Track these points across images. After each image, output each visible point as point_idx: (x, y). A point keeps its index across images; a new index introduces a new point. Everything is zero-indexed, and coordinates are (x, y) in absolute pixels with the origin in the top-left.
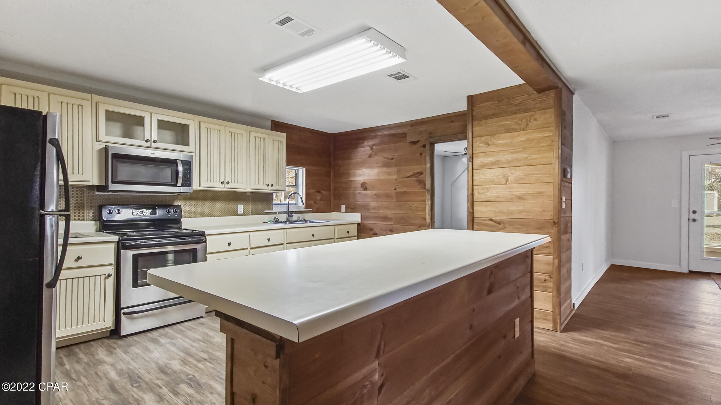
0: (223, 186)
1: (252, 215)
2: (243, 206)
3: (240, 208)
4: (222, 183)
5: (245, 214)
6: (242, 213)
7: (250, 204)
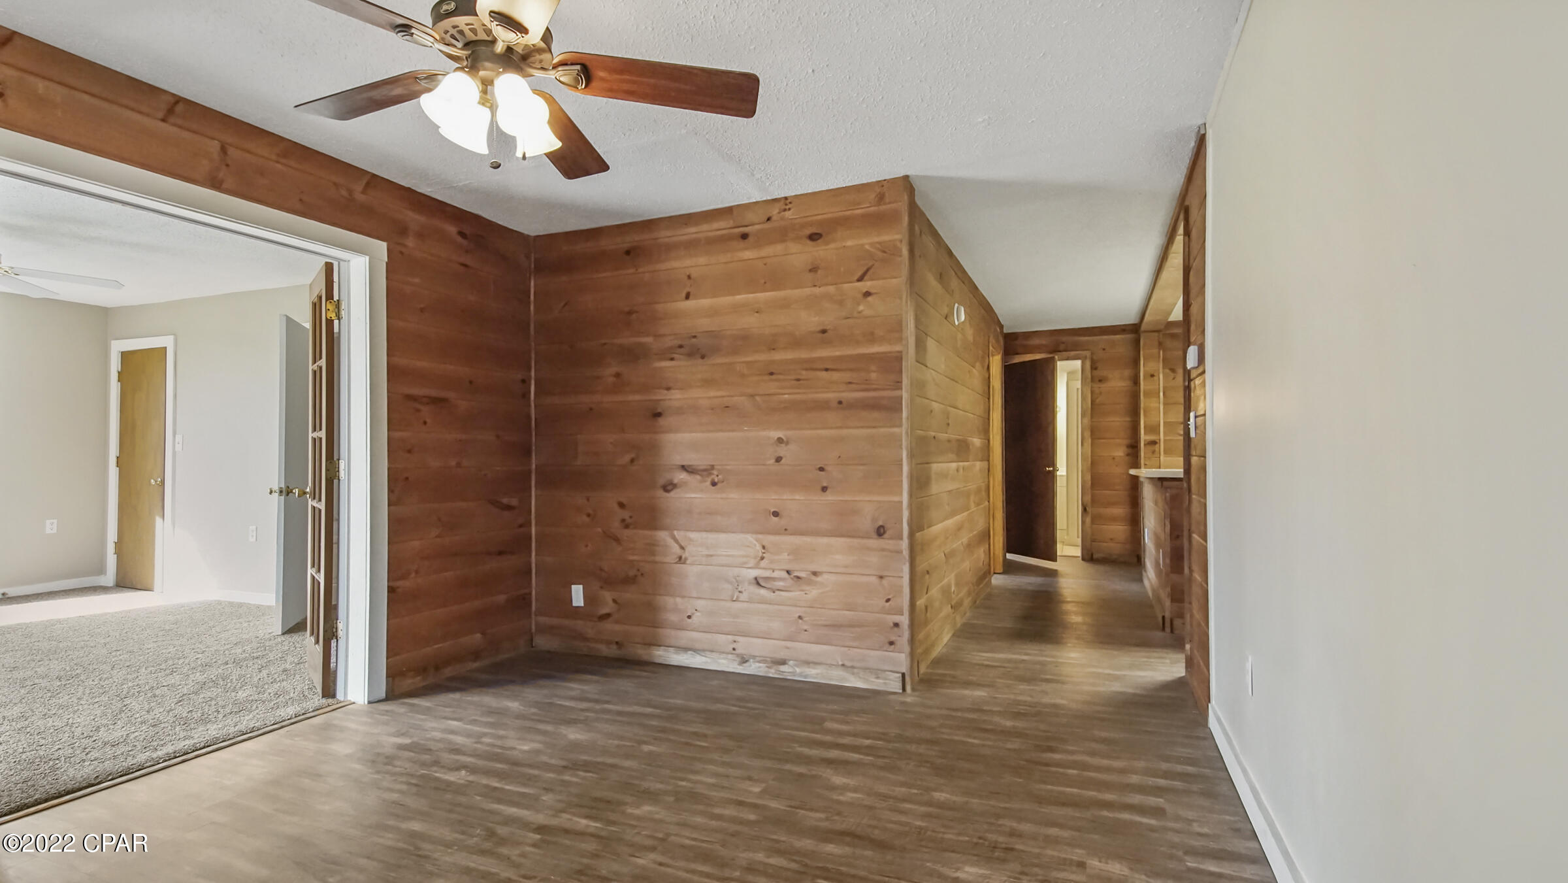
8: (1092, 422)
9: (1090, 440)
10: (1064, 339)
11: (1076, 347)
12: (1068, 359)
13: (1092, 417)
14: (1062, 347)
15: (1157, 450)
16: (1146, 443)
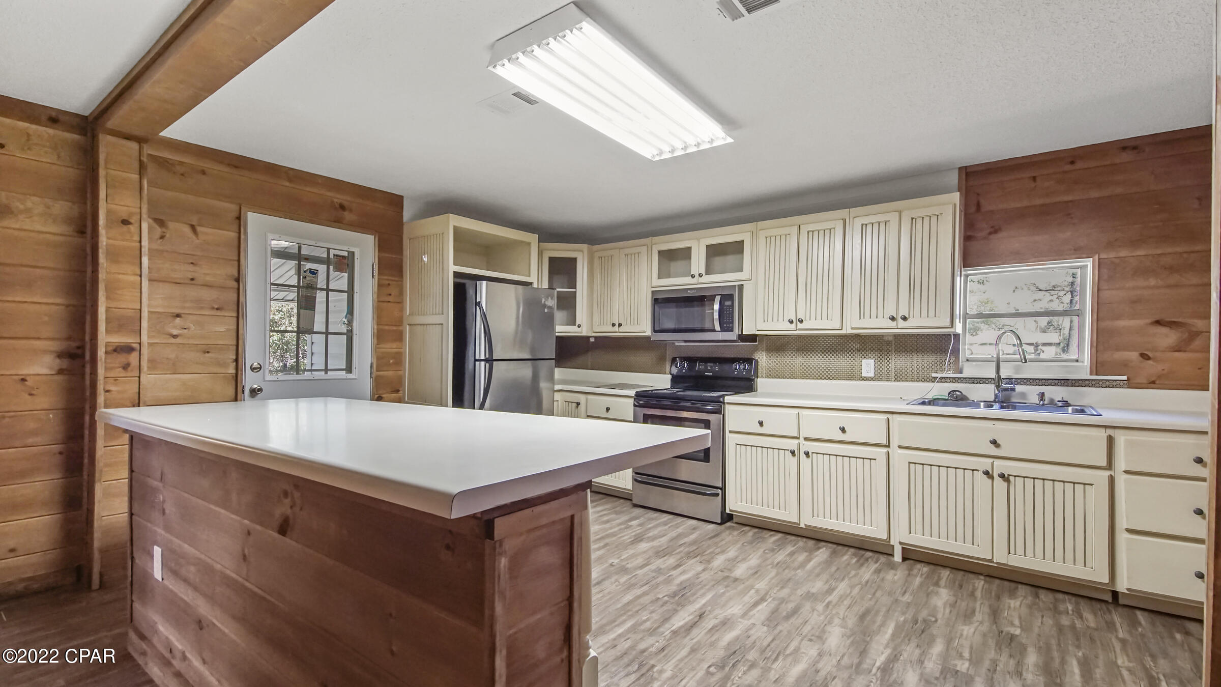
0: (793, 326)
1: (896, 380)
2: (873, 363)
3: (868, 366)
4: (791, 322)
5: (879, 377)
6: (872, 375)
7: (893, 359)
16: (110, 349)
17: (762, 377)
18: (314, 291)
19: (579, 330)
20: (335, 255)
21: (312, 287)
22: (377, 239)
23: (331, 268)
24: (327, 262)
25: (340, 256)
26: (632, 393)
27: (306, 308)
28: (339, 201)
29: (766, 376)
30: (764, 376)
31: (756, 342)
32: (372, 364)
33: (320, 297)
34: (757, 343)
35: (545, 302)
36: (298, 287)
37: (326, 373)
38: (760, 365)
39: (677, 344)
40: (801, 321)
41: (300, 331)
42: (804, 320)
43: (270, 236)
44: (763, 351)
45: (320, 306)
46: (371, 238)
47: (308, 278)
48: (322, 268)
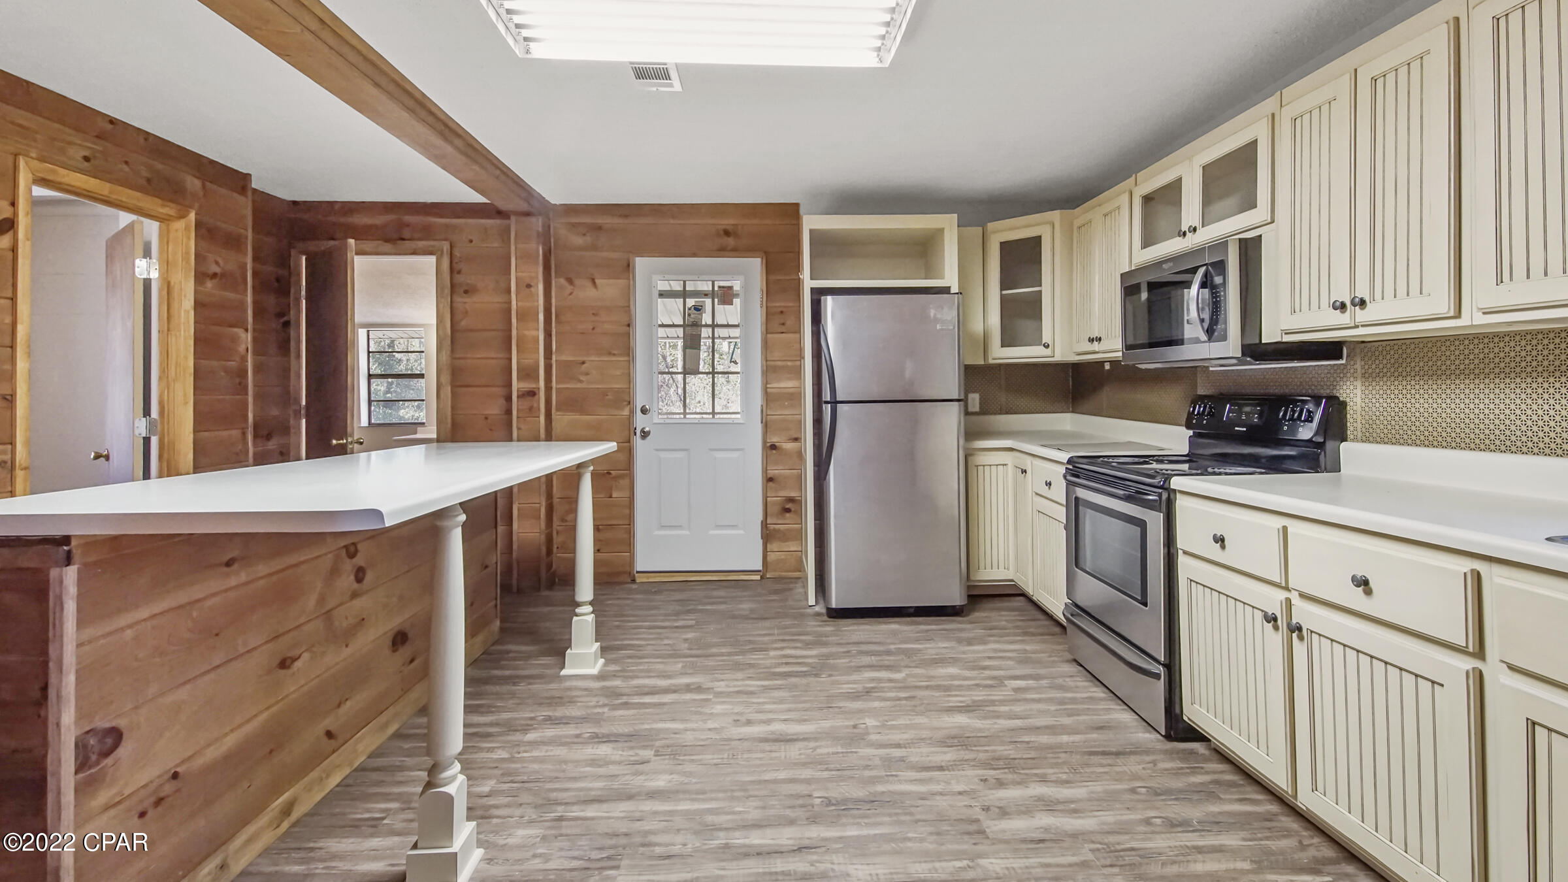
0: (1344, 319)
4: (1341, 309)
8: (453, 358)
9: (449, 388)
10: (409, 219)
11: (427, 232)
12: (414, 253)
13: (453, 351)
14: (406, 233)
15: (535, 405)
16: (520, 393)
17: (1355, 440)
18: (699, 328)
19: (1048, 352)
20: (719, 287)
21: (696, 325)
22: (764, 261)
23: (716, 300)
24: (712, 294)
25: (723, 287)
26: (1064, 456)
27: (692, 348)
28: (724, 227)
29: (1364, 438)
30: (1359, 436)
31: (1340, 357)
32: (762, 406)
33: (706, 332)
34: (1343, 362)
35: (935, 314)
36: (684, 326)
37: (713, 417)
38: (1352, 412)
39: (1211, 369)
40: (1362, 303)
41: (685, 372)
42: (1368, 301)
43: (654, 277)
44: (1356, 378)
45: (705, 343)
46: (759, 260)
47: (692, 316)
48: (708, 301)
